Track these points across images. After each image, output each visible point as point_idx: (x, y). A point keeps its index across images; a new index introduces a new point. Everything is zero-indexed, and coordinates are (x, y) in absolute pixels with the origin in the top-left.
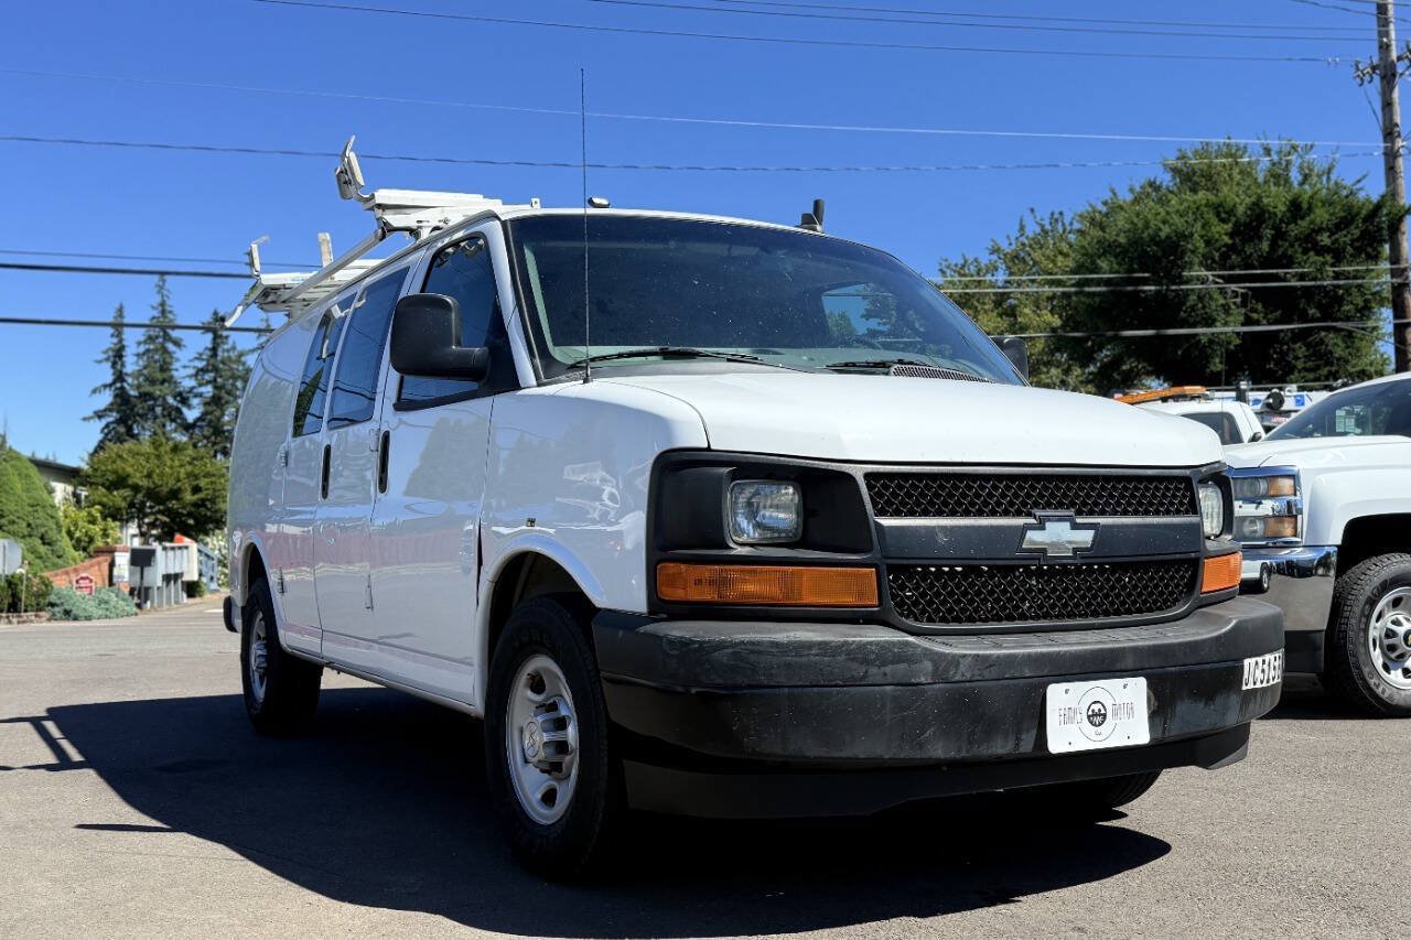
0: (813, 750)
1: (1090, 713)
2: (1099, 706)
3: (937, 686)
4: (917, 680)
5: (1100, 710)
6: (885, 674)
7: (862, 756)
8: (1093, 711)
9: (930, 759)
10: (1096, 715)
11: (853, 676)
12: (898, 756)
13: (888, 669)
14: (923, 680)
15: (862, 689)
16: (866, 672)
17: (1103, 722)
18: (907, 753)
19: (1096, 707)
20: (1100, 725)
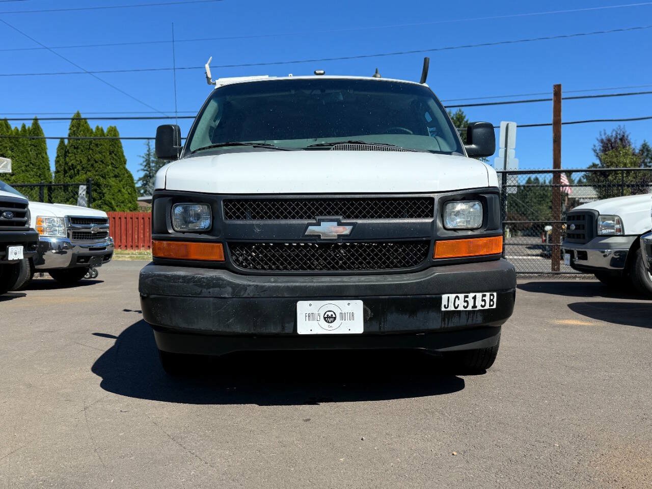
0: (183, 325)
1: (326, 316)
2: (332, 313)
3: (234, 299)
4: (224, 296)
5: (332, 315)
6: (209, 292)
7: (203, 329)
8: (328, 315)
9: (234, 332)
10: (330, 318)
11: (196, 293)
12: (218, 330)
13: (211, 290)
14: (226, 296)
15: (200, 299)
16: (201, 291)
17: (334, 321)
18: (222, 329)
19: (330, 314)
20: (331, 322)
